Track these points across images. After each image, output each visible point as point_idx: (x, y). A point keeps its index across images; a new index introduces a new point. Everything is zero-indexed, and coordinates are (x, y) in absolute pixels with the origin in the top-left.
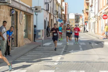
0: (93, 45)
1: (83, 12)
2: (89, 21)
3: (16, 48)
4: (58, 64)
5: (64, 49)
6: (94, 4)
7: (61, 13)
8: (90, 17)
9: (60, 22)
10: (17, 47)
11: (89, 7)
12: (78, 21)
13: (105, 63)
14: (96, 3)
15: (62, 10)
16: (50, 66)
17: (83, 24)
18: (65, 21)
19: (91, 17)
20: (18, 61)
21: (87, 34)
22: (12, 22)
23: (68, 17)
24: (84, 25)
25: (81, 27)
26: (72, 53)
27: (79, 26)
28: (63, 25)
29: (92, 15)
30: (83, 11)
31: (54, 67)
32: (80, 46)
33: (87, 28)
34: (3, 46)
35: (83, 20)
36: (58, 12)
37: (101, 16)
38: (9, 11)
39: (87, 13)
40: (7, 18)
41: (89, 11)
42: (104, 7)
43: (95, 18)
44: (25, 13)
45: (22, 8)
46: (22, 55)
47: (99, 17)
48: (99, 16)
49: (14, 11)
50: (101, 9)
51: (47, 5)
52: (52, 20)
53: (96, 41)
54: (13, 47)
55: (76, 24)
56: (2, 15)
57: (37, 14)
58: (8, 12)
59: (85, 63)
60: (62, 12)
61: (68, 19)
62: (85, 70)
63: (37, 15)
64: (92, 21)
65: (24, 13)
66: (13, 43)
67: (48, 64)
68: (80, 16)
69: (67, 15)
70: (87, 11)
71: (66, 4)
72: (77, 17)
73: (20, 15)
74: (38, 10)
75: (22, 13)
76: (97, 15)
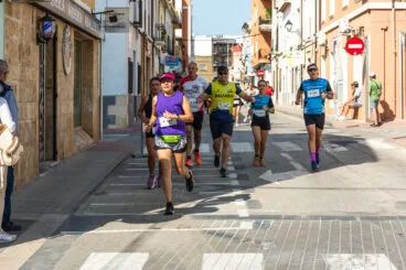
1: (249, 32)
2: (274, 63)
8: (277, 49)
9: (171, 66)
11: (274, 11)
19: (283, 48)
29: (286, 40)
35: (250, 58)
37: (330, 46)
39: (267, 35)
41: (273, 27)
42: (345, 8)
43: (302, 53)
47: (323, 49)
48: (323, 45)
50: (331, 17)
61: (193, 55)
68: (231, 45)
69: (189, 42)
70: (264, 26)
71: (184, 4)
72: (220, 48)
73: (64, 38)
74: (119, 21)
75: (70, 33)
76: (313, 38)
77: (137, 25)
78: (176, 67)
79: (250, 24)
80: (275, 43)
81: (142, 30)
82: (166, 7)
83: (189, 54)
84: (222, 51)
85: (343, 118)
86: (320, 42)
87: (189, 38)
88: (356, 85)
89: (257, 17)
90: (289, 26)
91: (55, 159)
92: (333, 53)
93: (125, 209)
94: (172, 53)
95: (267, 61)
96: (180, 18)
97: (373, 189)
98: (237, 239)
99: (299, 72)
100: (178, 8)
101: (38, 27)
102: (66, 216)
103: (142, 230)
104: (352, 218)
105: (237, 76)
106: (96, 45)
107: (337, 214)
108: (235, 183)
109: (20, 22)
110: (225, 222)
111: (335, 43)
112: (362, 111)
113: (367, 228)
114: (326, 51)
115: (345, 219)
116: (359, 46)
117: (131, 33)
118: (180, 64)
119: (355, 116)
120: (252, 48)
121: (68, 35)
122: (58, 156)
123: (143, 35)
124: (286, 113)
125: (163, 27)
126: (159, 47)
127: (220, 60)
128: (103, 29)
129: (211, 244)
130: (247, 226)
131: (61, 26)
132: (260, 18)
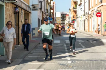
2: (77, 19)
5: (66, 47)
6: (83, 3)
8: (78, 16)
11: (77, 5)
12: (64, 19)
14: (86, 1)
29: (80, 13)
35: (71, 18)
39: (75, 12)
41: (77, 10)
42: (96, 5)
43: (85, 16)
44: (25, 11)
47: (90, 15)
48: (90, 14)
50: (92, 7)
51: (41, 4)
55: (62, 22)
63: (32, 13)
64: (81, 18)
68: (66, 14)
69: (55, 14)
70: (75, 9)
72: (63, 15)
73: (21, 13)
74: (36, 8)
75: (23, 11)
76: (88, 13)
78: (51, 20)
79: (71, 9)
80: (77, 14)
81: (42, 10)
82: (48, 4)
83: (55, 17)
85: (95, 34)
86: (89, 14)
88: (99, 25)
90: (81, 9)
91: (19, 45)
92: (93, 17)
93: (37, 58)
94: (50, 17)
95: (75, 19)
96: (52, 7)
97: (103, 53)
98: (67, 66)
99: (84, 22)
100: (52, 4)
101: (14, 10)
102: (22, 60)
103: (42, 63)
104: (97, 60)
105: (68, 23)
106: (30, 14)
107: (94, 59)
108: (67, 51)
109: (9, 8)
110: (64, 61)
111: (93, 14)
112: (100, 32)
113: (101, 63)
114: (91, 16)
115: (96, 60)
116: (100, 15)
117: (39, 11)
118: (52, 20)
119: (99, 33)
120: (71, 15)
121: (22, 12)
122: (20, 44)
123: (42, 12)
124: (80, 32)
125: (48, 9)
126: (47, 15)
128: (31, 10)
129: (60, 67)
130: (70, 62)
131: (20, 9)
132: (73, 7)
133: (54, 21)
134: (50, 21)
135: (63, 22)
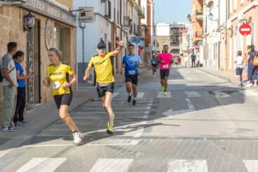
0: (217, 96)
1: (190, 20)
2: (204, 40)
3: (39, 104)
4: (139, 144)
5: (149, 108)
7: (137, 24)
8: (206, 32)
9: (137, 43)
10: (40, 102)
11: (204, 6)
12: (177, 40)
13: (254, 141)
15: (141, 15)
16: (120, 149)
17: (191, 47)
18: (147, 41)
19: (209, 31)
20: (44, 135)
21: (201, 72)
22: (28, 44)
23: (154, 31)
24: (193, 50)
25: (185, 54)
26: (171, 117)
27: (181, 52)
28: (143, 50)
29: (211, 26)
30: (189, 16)
31: (130, 151)
32: (188, 100)
33: (200, 58)
34: (9, 100)
35: (191, 38)
36: (131, 20)
37: (234, 29)
38: (22, 20)
40: (17, 36)
41: (204, 17)
42: (242, 5)
43: (219, 34)
44: (57, 22)
45: (52, 12)
46: (53, 123)
47: (230, 31)
48: (229, 29)
49: (34, 19)
50: (235, 11)
51: (107, 4)
52: (117, 39)
53: (225, 87)
54: (32, 102)
55: (172, 48)
56: (6, 28)
57: (83, 25)
58: (20, 22)
59: (205, 140)
60: (139, 19)
61: (155, 35)
62: (206, 158)
63: (84, 27)
64: (212, 39)
65: (55, 24)
66: (31, 94)
67: (115, 145)
68: (182, 28)
69: (152, 28)
70: (199, 17)
71: (148, 2)
72: (175, 31)
76: (225, 24)
77: (107, 17)
79: (192, 15)
80: (204, 28)
81: (112, 20)
82: (132, 5)
83: (152, 34)
84: (176, 33)
86: (228, 27)
87: (152, 24)
89: (195, 10)
90: (211, 17)
92: (236, 34)
94: (137, 35)
95: (201, 39)
99: (218, 46)
111: (237, 27)
114: (232, 32)
120: (192, 30)
122: (42, 100)
123: (113, 24)
127: (175, 38)
128: (77, 20)
132: (196, 11)
133: (151, 44)
134: (139, 46)
135: (175, 48)
